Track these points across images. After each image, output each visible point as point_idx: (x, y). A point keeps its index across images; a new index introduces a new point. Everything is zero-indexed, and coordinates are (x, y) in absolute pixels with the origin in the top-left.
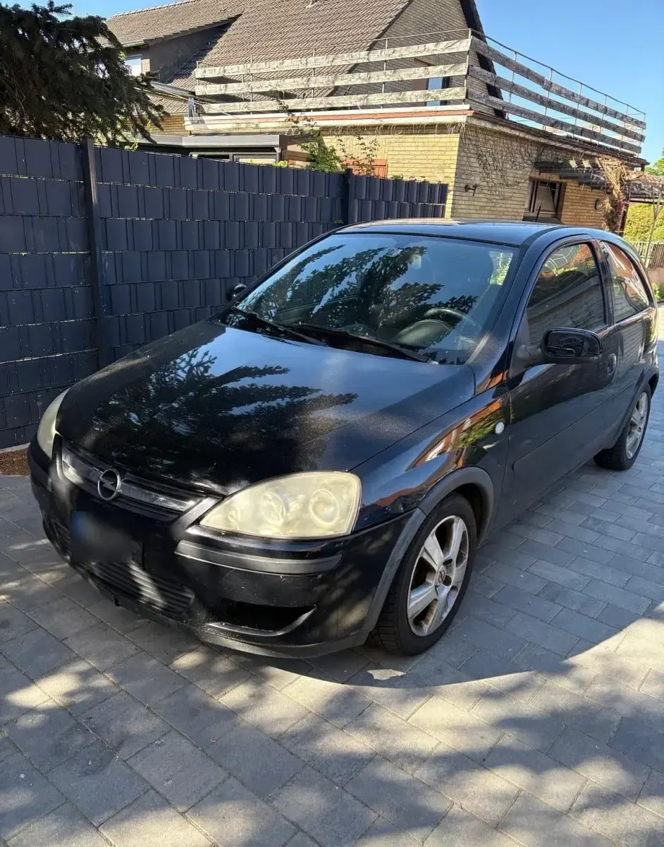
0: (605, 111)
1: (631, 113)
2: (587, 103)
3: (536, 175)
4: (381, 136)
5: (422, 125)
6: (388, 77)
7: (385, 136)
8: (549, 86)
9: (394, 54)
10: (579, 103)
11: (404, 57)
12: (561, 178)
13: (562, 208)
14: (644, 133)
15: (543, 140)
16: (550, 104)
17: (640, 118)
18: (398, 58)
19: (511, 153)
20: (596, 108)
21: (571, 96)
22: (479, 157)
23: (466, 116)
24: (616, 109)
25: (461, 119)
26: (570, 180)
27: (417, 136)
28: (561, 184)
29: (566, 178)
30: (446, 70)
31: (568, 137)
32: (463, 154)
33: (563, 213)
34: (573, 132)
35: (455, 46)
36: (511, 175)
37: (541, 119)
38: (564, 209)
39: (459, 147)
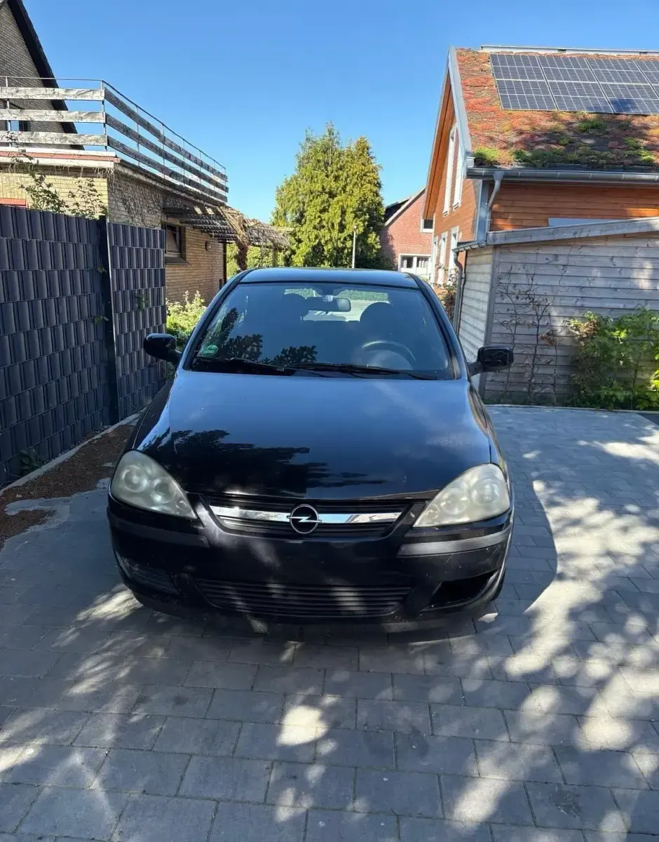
0: (202, 164)
1: (218, 169)
2: (190, 157)
3: (165, 220)
4: (14, 174)
5: (66, 168)
6: (14, 116)
7: (19, 175)
8: (163, 140)
9: (18, 94)
10: (184, 156)
11: (30, 98)
12: (181, 222)
13: (185, 249)
14: (227, 185)
15: (168, 189)
16: (166, 156)
17: (222, 171)
18: (23, 98)
19: (145, 198)
20: (196, 162)
21: (178, 150)
22: (124, 201)
23: (112, 163)
24: (208, 164)
25: (109, 165)
26: (187, 225)
27: (59, 177)
28: (180, 228)
29: (187, 222)
30: (82, 115)
31: (181, 186)
32: (112, 198)
33: (187, 253)
34: (184, 182)
35: (88, 94)
36: (148, 219)
37: (163, 169)
38: (187, 251)
39: (108, 191)
